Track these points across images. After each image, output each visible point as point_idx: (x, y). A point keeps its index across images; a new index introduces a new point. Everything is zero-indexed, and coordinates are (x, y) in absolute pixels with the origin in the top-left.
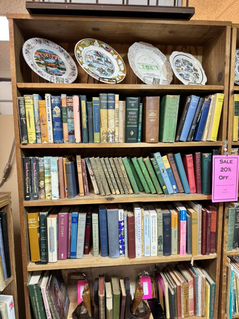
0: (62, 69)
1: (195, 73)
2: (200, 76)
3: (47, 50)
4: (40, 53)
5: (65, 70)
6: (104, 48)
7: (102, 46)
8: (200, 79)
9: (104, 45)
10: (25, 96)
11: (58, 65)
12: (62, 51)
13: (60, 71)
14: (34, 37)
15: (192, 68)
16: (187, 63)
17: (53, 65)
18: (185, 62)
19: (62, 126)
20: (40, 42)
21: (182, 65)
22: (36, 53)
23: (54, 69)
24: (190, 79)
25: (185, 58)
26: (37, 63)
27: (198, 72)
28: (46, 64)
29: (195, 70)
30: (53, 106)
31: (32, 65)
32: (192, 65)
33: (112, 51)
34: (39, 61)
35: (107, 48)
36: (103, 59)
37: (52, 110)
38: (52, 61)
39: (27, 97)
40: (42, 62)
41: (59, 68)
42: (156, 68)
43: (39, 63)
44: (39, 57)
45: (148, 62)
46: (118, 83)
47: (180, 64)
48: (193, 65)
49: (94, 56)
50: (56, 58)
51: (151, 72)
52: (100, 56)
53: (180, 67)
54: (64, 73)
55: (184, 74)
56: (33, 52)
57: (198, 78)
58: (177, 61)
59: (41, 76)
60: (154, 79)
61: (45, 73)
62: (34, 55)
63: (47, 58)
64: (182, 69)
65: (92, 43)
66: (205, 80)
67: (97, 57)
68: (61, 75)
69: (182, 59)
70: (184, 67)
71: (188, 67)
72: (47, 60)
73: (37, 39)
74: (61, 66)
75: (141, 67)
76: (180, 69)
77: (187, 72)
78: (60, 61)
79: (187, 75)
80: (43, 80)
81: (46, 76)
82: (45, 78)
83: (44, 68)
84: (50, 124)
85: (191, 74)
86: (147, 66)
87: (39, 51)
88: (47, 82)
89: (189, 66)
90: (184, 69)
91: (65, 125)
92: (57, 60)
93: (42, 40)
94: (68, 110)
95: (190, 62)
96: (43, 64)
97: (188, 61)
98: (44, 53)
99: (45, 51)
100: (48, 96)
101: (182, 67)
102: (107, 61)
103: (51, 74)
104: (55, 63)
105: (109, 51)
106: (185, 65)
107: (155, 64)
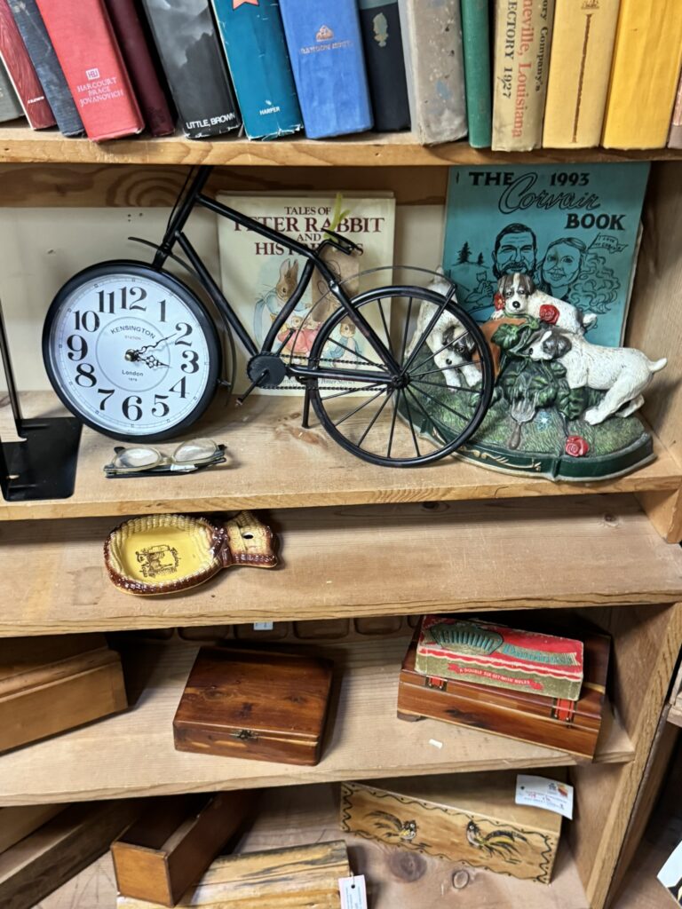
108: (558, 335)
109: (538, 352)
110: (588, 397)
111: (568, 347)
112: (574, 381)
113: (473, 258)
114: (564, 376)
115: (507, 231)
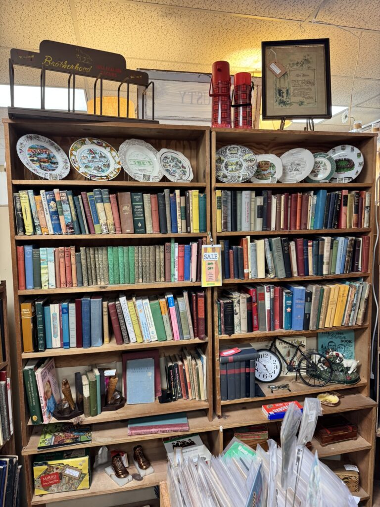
0: (54, 163)
1: (182, 170)
2: (187, 174)
3: (38, 145)
4: (32, 150)
5: (57, 163)
6: (96, 144)
7: (94, 142)
8: (186, 176)
9: (95, 141)
10: (19, 191)
11: (50, 159)
12: (52, 145)
13: (53, 165)
14: (25, 134)
15: (180, 165)
16: (175, 160)
17: (46, 160)
18: (173, 159)
19: (58, 219)
20: (31, 138)
21: (170, 162)
22: (28, 151)
23: (47, 164)
24: (176, 175)
25: (174, 155)
26: (31, 160)
27: (186, 170)
28: (40, 161)
29: (183, 167)
30: (49, 202)
31: (27, 164)
32: (180, 162)
33: (104, 145)
34: (32, 158)
35: (98, 142)
36: (97, 156)
37: (49, 205)
38: (44, 156)
39: (22, 194)
40: (35, 159)
41: (52, 163)
42: (148, 164)
43: (32, 161)
44: (31, 153)
45: (141, 158)
46: (111, 180)
47: (169, 160)
48: (182, 162)
49: (88, 155)
50: (48, 153)
51: (143, 168)
52: (94, 153)
53: (168, 163)
54: (57, 167)
55: (171, 170)
56: (26, 149)
57: (185, 175)
58: (166, 157)
59: (37, 174)
60: (144, 175)
61: (39, 170)
62: (27, 153)
63: (39, 154)
64: (170, 165)
65: (83, 143)
66: (192, 177)
67: (92, 156)
68: (54, 170)
69: (172, 156)
70: (172, 164)
71: (176, 164)
72: (39, 156)
73: (28, 135)
74: (54, 160)
75: (133, 163)
76: (168, 165)
77: (174, 169)
78: (52, 155)
79: (174, 171)
80: (36, 177)
81: (41, 173)
82: (41, 175)
83: (38, 164)
84: (48, 217)
85: (179, 171)
86: (139, 162)
87: (31, 148)
88: (41, 178)
89: (178, 163)
90: (171, 166)
91: (61, 217)
92: (49, 155)
93: (32, 135)
94: (62, 203)
95: (180, 159)
96: (36, 161)
97: (177, 159)
98: (36, 148)
99: (37, 147)
100: (42, 192)
101: (170, 163)
102: (101, 157)
103: (45, 170)
104: (47, 158)
105: (101, 145)
106: (174, 161)
107: (147, 160)
108: (340, 358)
109: (338, 361)
110: (348, 369)
111: (343, 360)
112: (345, 366)
113: (324, 347)
114: (343, 365)
115: (330, 342)
